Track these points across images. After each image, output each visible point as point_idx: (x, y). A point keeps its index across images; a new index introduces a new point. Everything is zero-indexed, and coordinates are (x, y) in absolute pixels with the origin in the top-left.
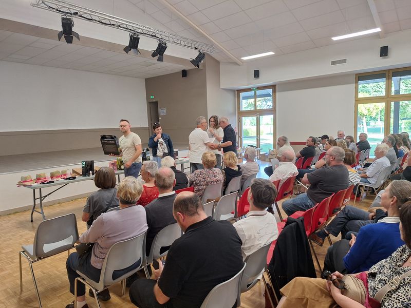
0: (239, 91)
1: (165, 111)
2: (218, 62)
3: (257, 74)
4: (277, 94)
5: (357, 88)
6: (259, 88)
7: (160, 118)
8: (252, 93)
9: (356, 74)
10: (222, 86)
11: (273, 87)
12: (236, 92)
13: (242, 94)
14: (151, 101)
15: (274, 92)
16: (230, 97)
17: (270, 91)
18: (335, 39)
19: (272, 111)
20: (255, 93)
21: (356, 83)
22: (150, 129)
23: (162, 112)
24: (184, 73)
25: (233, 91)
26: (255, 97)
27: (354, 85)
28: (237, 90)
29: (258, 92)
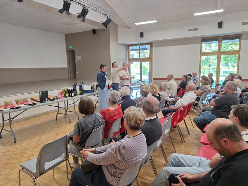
0: (129, 46)
1: (80, 57)
2: (117, 26)
3: (142, 35)
4: (153, 48)
5: (201, 46)
6: (142, 44)
7: (76, 62)
8: (138, 47)
9: (201, 38)
10: (119, 43)
11: (151, 44)
12: (127, 46)
13: (131, 48)
14: (70, 50)
15: (152, 47)
16: (123, 49)
17: (148, 47)
18: (195, 14)
19: (150, 59)
20: (139, 47)
21: (201, 43)
22: (69, 69)
23: (78, 57)
24: (94, 32)
25: (125, 45)
26: (140, 49)
27: (200, 44)
28: (128, 45)
29: (142, 47)
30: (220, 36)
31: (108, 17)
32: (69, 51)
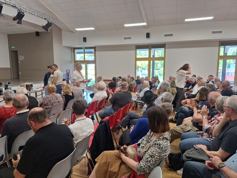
0: (75, 49)
1: (23, 57)
2: (61, 30)
3: (85, 40)
4: (97, 52)
5: (136, 53)
6: (86, 48)
7: (19, 62)
8: (82, 50)
9: (136, 46)
10: (63, 45)
11: (94, 48)
13: (76, 51)
14: (13, 50)
15: (95, 51)
16: (69, 51)
17: (93, 50)
18: (126, 25)
19: (94, 62)
20: (84, 51)
21: (136, 50)
22: (12, 69)
23: (21, 58)
24: (37, 34)
25: (71, 48)
26: (84, 53)
27: (135, 51)
28: (73, 48)
29: (86, 50)
30: (150, 45)
31: (48, 21)
32: (11, 51)
